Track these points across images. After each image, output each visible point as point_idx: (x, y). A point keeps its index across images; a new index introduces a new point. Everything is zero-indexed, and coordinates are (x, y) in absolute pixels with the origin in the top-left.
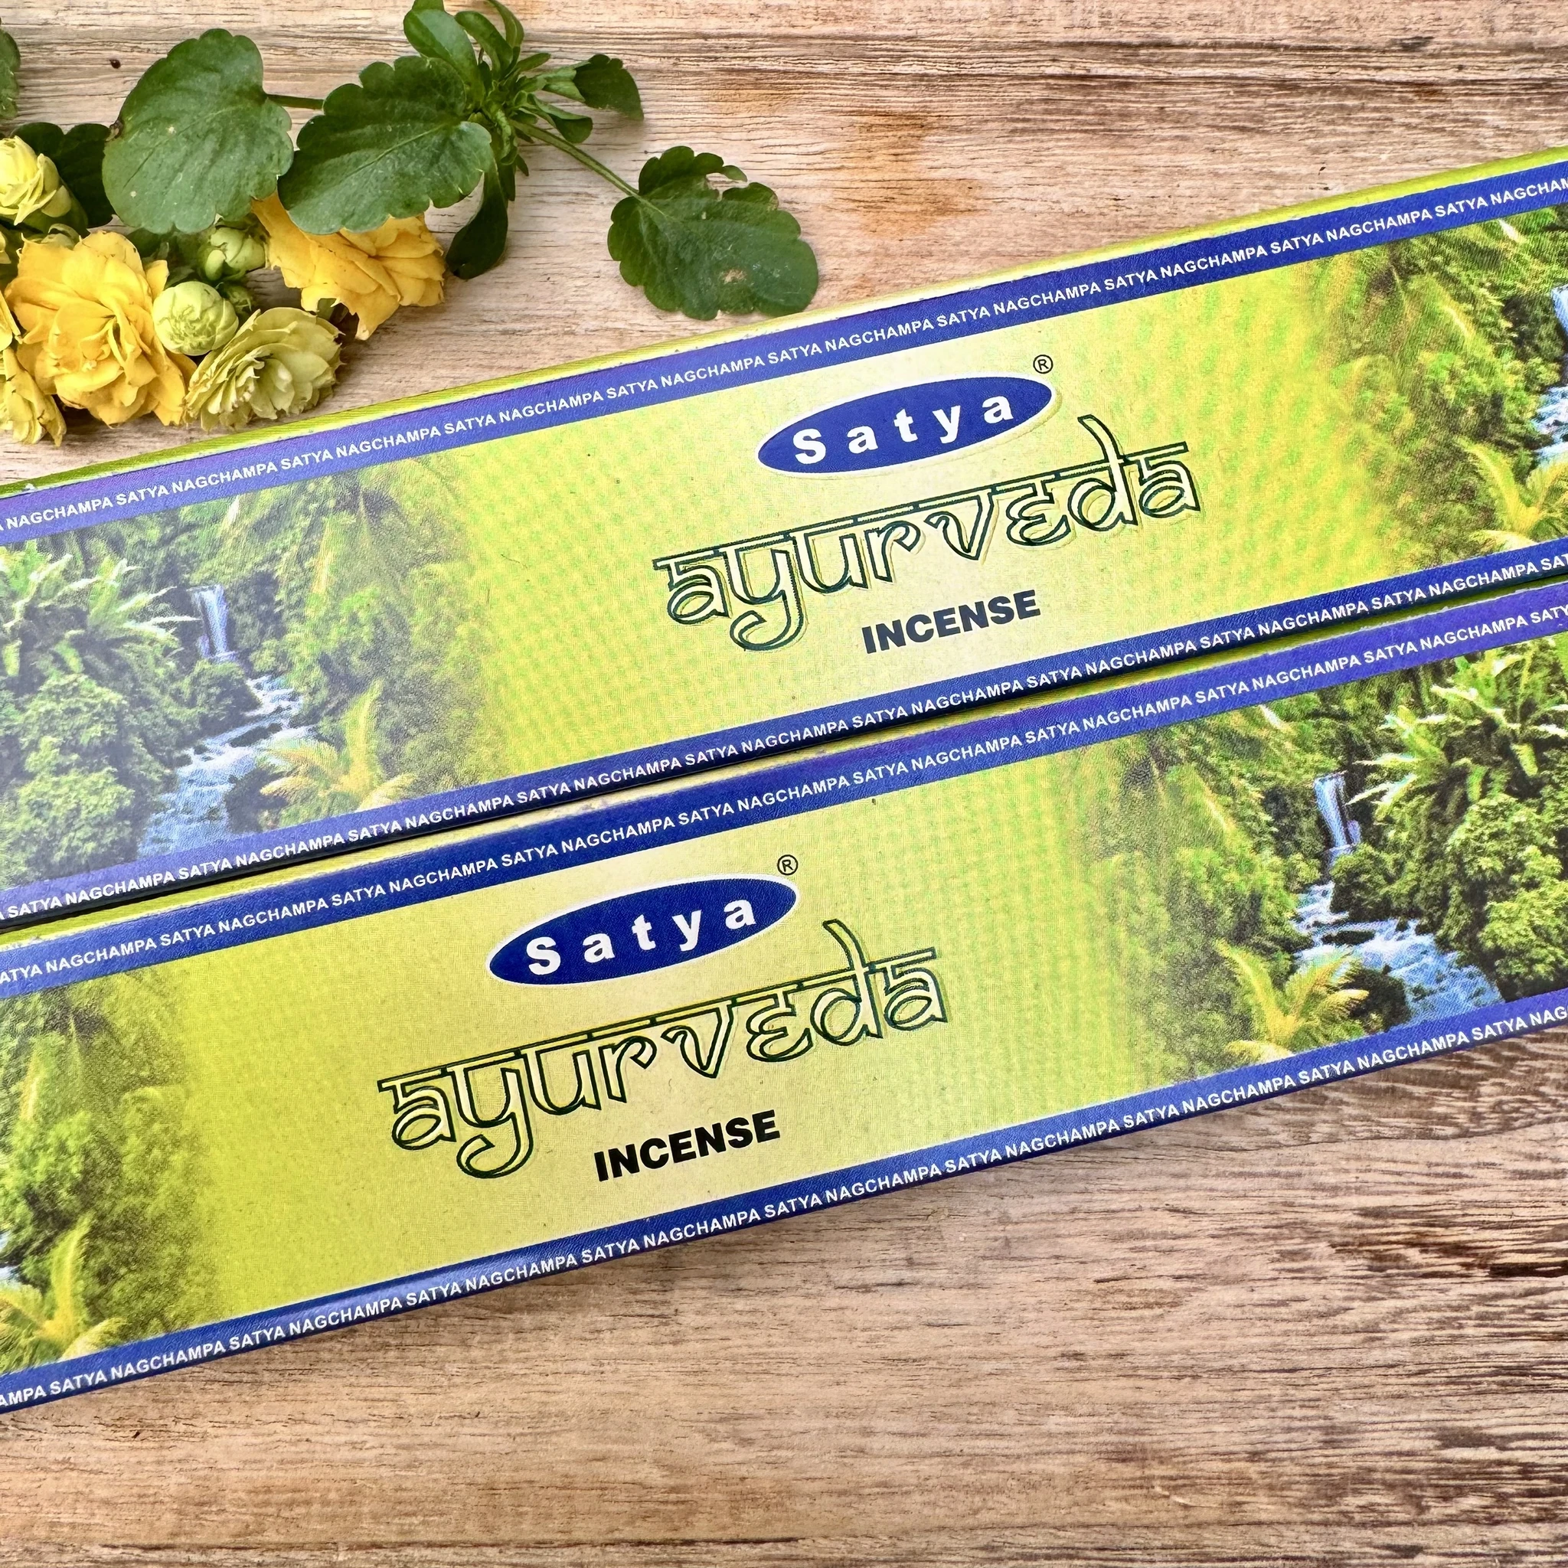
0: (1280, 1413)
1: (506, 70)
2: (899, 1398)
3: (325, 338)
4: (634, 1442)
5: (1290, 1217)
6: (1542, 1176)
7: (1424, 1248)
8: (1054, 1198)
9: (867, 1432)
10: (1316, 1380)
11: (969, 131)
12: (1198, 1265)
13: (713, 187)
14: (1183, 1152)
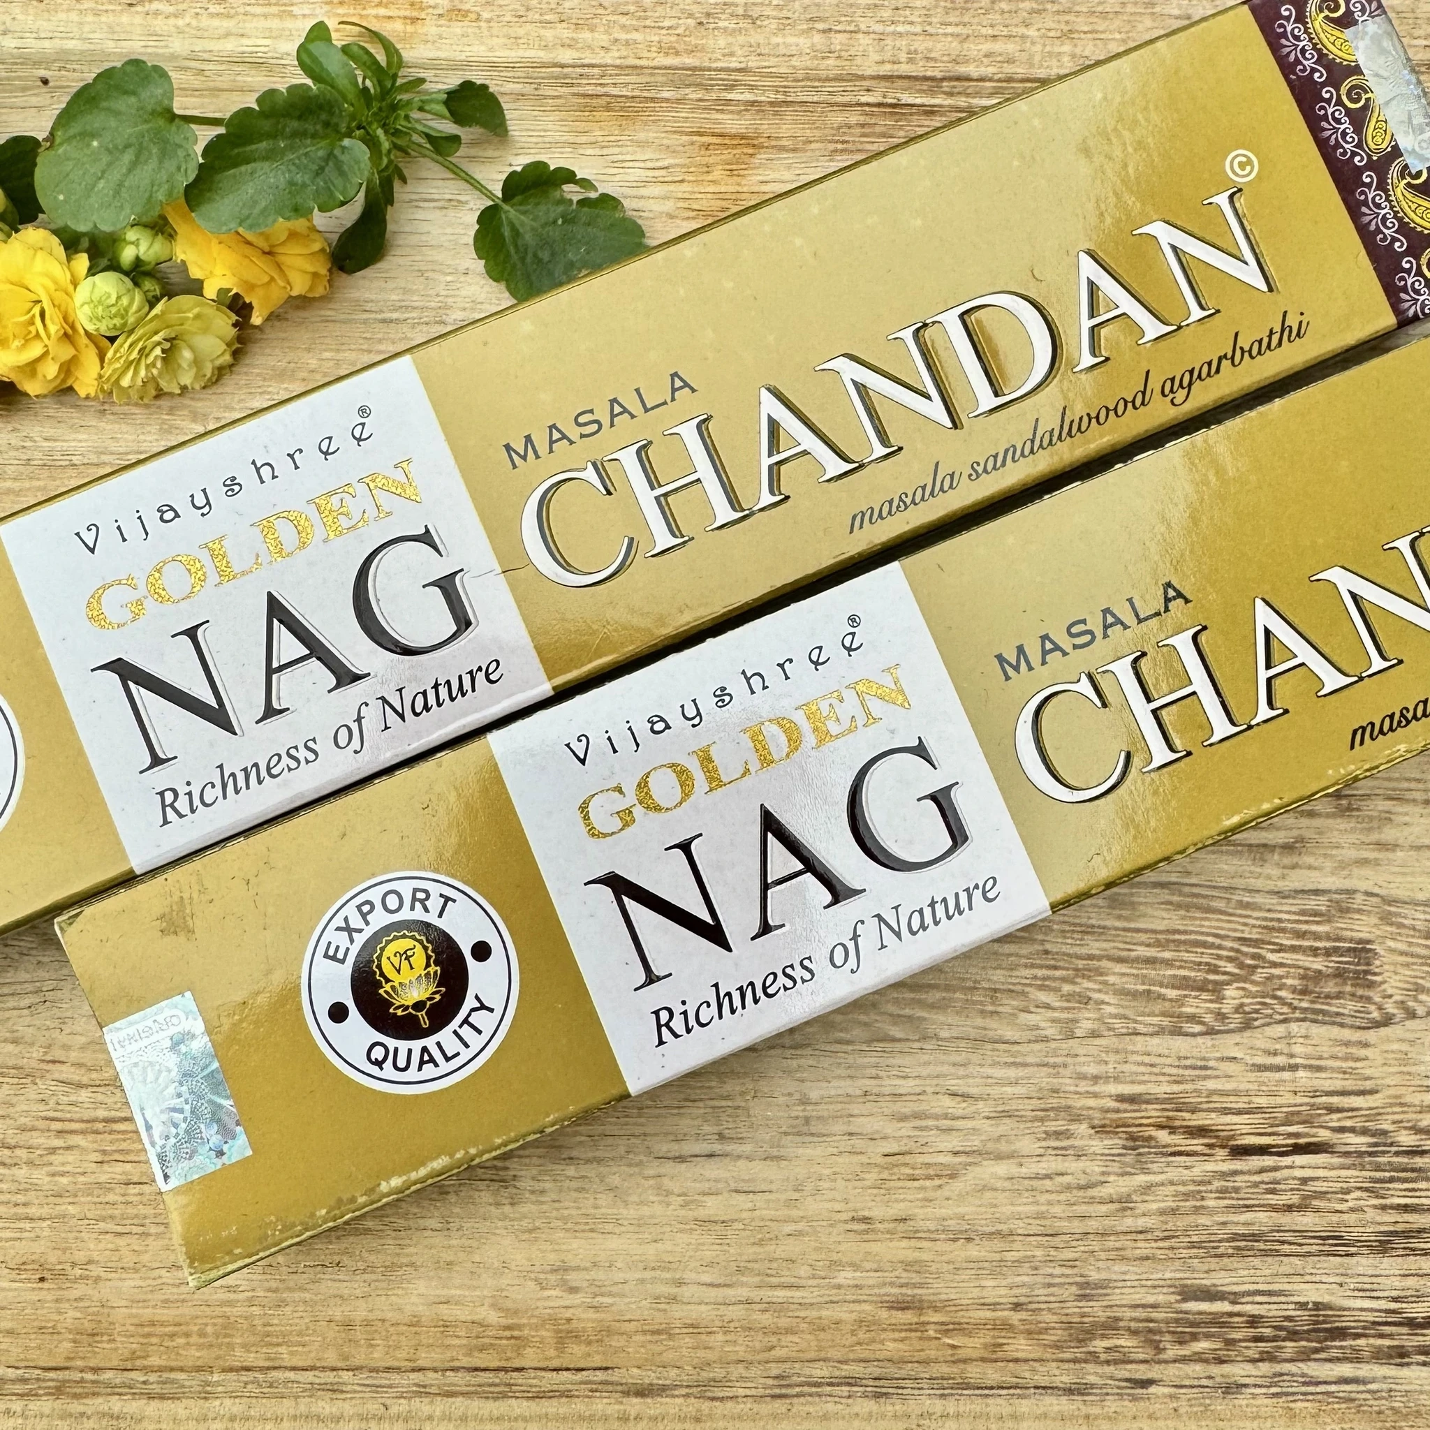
0: (1041, 1272)
1: (385, 93)
2: (708, 1255)
3: (224, 323)
4: (475, 1288)
5: (1054, 1102)
6: (1279, 1069)
7: (1173, 1130)
8: (849, 1082)
9: (680, 1283)
10: (1074, 1243)
11: (794, 150)
12: (975, 1142)
13: (569, 197)
14: (963, 1044)
